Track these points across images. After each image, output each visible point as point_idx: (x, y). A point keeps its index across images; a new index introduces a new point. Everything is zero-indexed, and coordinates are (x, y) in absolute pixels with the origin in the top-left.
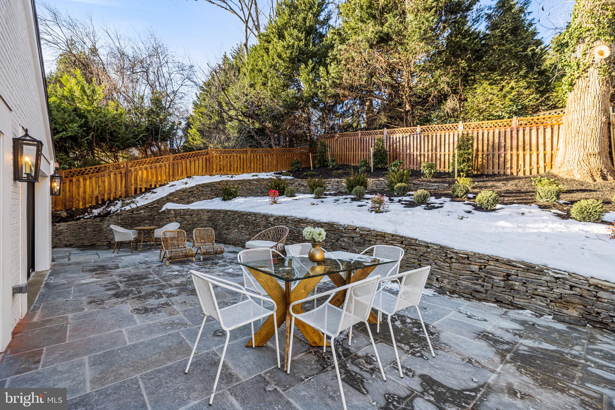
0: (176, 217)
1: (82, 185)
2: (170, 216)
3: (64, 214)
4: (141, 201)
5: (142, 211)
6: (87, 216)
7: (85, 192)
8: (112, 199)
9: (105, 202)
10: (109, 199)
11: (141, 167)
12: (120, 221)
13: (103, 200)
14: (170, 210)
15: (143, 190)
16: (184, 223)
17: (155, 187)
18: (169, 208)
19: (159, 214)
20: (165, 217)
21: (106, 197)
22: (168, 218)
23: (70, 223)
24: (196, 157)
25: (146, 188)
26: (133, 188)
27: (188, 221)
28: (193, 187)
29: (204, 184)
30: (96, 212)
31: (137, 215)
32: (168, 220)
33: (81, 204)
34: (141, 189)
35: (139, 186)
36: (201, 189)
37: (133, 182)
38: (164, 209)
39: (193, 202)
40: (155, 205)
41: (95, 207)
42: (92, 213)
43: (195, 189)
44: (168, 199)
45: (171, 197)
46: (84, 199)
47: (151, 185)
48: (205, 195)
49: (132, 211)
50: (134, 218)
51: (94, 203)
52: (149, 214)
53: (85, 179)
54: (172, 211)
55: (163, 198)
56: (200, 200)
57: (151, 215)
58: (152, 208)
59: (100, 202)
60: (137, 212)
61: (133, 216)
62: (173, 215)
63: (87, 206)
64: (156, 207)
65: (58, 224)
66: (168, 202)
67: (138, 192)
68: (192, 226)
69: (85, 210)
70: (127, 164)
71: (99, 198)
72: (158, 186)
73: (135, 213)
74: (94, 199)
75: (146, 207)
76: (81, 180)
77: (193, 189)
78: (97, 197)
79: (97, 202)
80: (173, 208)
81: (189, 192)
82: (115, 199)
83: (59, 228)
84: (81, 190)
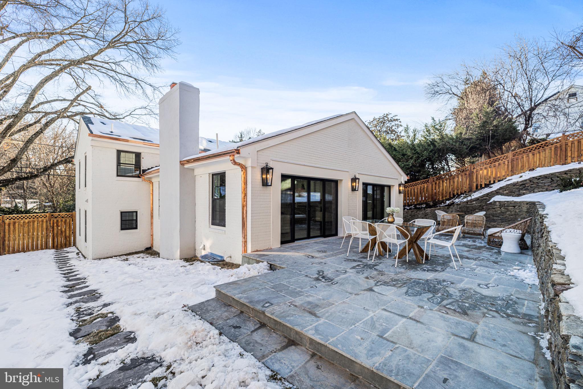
0: (500, 208)
1: (441, 186)
2: (495, 207)
3: (431, 204)
4: (476, 195)
5: (474, 203)
6: (443, 205)
7: (443, 190)
8: (459, 193)
9: (455, 196)
10: (457, 194)
11: (481, 167)
12: (458, 209)
13: (453, 194)
14: (496, 202)
15: (483, 186)
16: (508, 213)
17: (494, 182)
18: (496, 200)
19: (487, 205)
20: (491, 208)
21: (455, 193)
22: (494, 209)
23: (432, 209)
24: (541, 148)
25: (485, 184)
26: (475, 184)
27: (511, 212)
28: (526, 180)
29: (540, 176)
30: (448, 202)
31: (471, 205)
32: (494, 210)
33: (441, 197)
34: (481, 185)
35: (479, 183)
36: (536, 181)
37: (475, 180)
38: (491, 201)
39: (524, 194)
40: (485, 198)
41: (448, 200)
42: (446, 203)
43: (528, 181)
44: (497, 192)
45: (501, 191)
46: (442, 194)
47: (490, 181)
48: (542, 187)
49: (467, 202)
50: (468, 207)
51: (448, 197)
52: (479, 205)
53: (443, 182)
54: (497, 203)
55: (493, 191)
56: (534, 192)
57: (480, 206)
58: (482, 200)
59: (452, 196)
60: (470, 203)
61: (468, 206)
62: (498, 206)
63: (444, 199)
64: (485, 199)
65: (426, 209)
66: (497, 195)
67: (479, 188)
68: (514, 216)
69: (443, 202)
70: (471, 167)
71: (451, 193)
72: (496, 181)
73: (469, 203)
74: (448, 193)
75: (477, 199)
76: (441, 182)
77: (525, 182)
78: (450, 193)
79: (450, 196)
80: (499, 200)
81: (521, 185)
82: (462, 194)
83: (427, 212)
84: (441, 188)
